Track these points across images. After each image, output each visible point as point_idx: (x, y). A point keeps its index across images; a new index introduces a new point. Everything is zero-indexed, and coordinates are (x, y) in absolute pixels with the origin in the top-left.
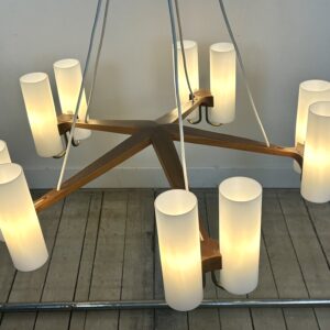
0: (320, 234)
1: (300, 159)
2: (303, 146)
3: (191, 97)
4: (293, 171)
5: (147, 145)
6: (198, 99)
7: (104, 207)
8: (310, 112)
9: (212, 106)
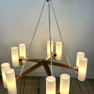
0: (82, 90)
1: (77, 70)
2: (78, 67)
3: (51, 54)
4: (76, 73)
5: (42, 65)
6: (53, 54)
7: (26, 81)
8: (80, 59)
9: (56, 56)
